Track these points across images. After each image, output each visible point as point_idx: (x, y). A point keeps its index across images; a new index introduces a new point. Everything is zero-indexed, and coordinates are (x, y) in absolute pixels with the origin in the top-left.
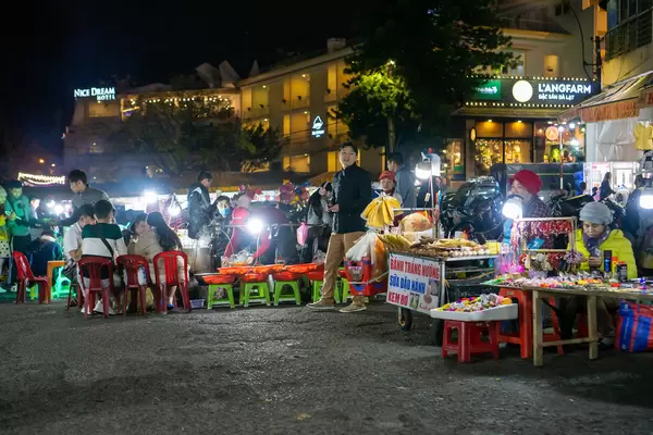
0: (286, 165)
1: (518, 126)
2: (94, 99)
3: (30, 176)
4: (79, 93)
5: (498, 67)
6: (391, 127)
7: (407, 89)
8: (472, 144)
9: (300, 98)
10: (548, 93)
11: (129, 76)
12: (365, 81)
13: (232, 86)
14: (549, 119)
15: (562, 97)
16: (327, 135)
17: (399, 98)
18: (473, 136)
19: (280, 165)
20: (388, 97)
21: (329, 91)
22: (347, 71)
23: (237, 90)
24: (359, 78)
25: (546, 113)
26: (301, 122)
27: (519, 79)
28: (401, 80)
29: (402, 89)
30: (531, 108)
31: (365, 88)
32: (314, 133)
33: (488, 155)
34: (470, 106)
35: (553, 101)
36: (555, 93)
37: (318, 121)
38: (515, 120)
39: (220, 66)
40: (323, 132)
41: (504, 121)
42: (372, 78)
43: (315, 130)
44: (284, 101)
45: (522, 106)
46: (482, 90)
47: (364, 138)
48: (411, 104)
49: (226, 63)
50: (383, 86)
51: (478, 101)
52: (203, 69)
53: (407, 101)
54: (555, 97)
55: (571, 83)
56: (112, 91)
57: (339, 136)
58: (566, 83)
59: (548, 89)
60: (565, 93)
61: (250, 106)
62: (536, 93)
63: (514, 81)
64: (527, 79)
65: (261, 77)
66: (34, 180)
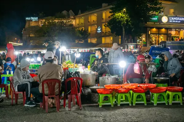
0: (89, 41)
1: (163, 30)
2: (31, 20)
3: (12, 43)
4: (27, 19)
5: (157, 12)
6: (124, 30)
7: (129, 18)
8: (149, 35)
9: (94, 21)
10: (172, 20)
11: (42, 13)
12: (116, 15)
13: (73, 17)
14: (173, 28)
15: (177, 22)
16: (102, 32)
17: (127, 21)
18: (150, 33)
19: (87, 41)
20: (123, 20)
21: (103, 19)
22: (110, 12)
23: (75, 19)
24: (114, 14)
25: (172, 26)
26: (94, 28)
27: (164, 16)
28: (128, 16)
29: (128, 18)
30: (167, 25)
31: (116, 17)
32: (98, 32)
33: (154, 39)
34: (148, 24)
35: (174, 23)
36: (175, 20)
37: (99, 28)
38: (162, 28)
39: (69, 11)
40: (101, 31)
41: (159, 29)
42: (118, 14)
43: (98, 31)
44: (89, 22)
45: (164, 24)
46: (152, 19)
47: (115, 33)
48: (131, 23)
49: (71, 11)
50: (122, 17)
51: (151, 22)
52: (64, 12)
53: (129, 21)
54: (175, 21)
55: (179, 17)
56: (37, 18)
57: (106, 33)
58: (178, 17)
59: (172, 19)
60: (178, 20)
61: (78, 23)
62: (169, 20)
63: (162, 16)
64: (166, 15)
65: (82, 15)
66: (14, 44)
